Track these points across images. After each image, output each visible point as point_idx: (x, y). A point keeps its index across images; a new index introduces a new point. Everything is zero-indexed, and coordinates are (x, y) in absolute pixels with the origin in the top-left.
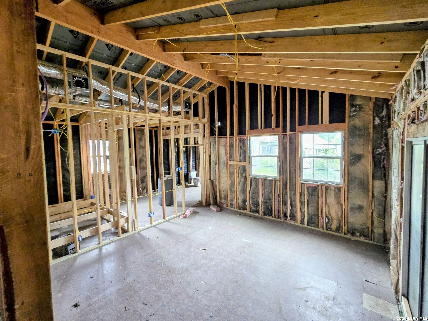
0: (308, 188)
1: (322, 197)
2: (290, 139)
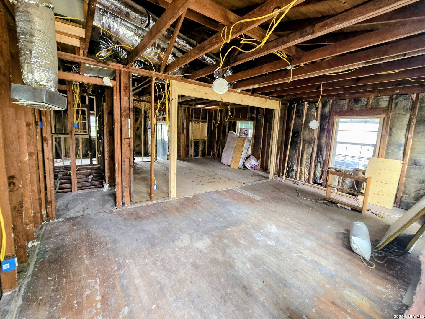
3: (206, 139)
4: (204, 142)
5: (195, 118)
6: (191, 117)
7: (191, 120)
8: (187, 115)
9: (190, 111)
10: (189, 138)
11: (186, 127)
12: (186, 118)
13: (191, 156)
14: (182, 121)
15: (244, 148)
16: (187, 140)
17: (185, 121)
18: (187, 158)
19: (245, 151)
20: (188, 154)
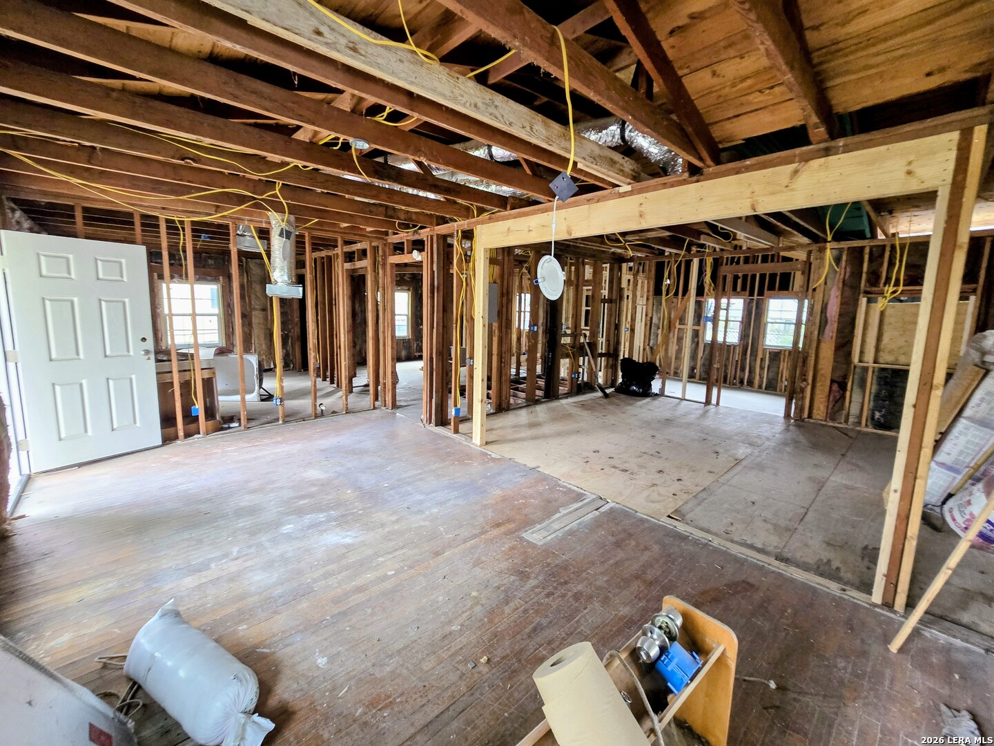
0: (770, 353)
1: (784, 361)
2: (757, 303)
6: (868, 281)
7: (866, 292)
8: (848, 275)
9: (866, 257)
10: (849, 354)
11: (837, 317)
12: (841, 285)
13: (859, 423)
14: (821, 295)
15: (964, 418)
16: (839, 359)
17: (832, 297)
18: (836, 425)
19: (969, 437)
20: (839, 411)
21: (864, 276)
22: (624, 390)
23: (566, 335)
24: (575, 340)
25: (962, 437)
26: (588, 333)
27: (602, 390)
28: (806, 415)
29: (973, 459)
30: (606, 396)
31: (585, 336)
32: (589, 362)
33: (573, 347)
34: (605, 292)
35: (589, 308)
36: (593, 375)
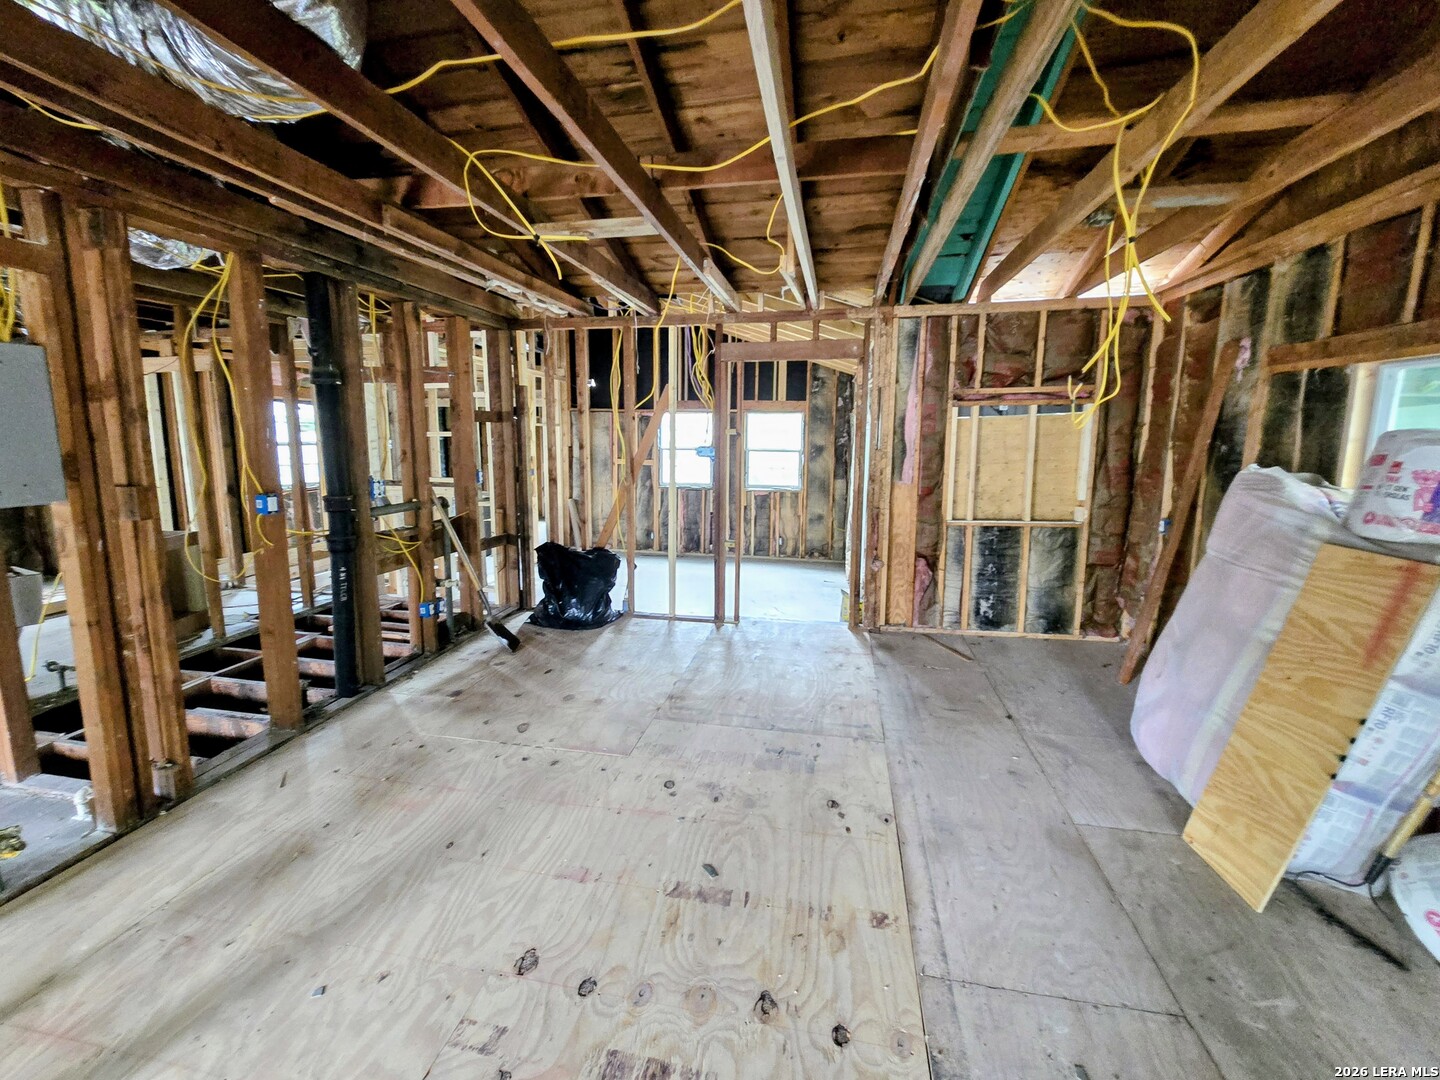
0: (756, 497)
1: (775, 508)
3: (1081, 516)
4: (1067, 538)
5: (994, 379)
6: (959, 376)
7: (958, 398)
8: (930, 364)
9: (954, 335)
10: (939, 506)
11: (918, 441)
12: (920, 385)
13: (958, 622)
14: (892, 403)
15: (1394, 678)
16: (926, 517)
17: (909, 407)
18: (928, 631)
19: (1406, 723)
20: (930, 606)
21: (952, 368)
22: (549, 618)
23: (387, 508)
24: (417, 517)
25: (1392, 722)
26: (449, 494)
27: (501, 630)
28: (882, 621)
29: (1411, 768)
30: (514, 643)
31: (444, 504)
32: (461, 565)
33: (413, 538)
34: (482, 399)
35: (448, 434)
36: (474, 594)
